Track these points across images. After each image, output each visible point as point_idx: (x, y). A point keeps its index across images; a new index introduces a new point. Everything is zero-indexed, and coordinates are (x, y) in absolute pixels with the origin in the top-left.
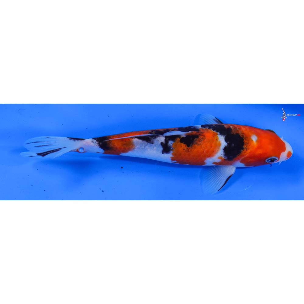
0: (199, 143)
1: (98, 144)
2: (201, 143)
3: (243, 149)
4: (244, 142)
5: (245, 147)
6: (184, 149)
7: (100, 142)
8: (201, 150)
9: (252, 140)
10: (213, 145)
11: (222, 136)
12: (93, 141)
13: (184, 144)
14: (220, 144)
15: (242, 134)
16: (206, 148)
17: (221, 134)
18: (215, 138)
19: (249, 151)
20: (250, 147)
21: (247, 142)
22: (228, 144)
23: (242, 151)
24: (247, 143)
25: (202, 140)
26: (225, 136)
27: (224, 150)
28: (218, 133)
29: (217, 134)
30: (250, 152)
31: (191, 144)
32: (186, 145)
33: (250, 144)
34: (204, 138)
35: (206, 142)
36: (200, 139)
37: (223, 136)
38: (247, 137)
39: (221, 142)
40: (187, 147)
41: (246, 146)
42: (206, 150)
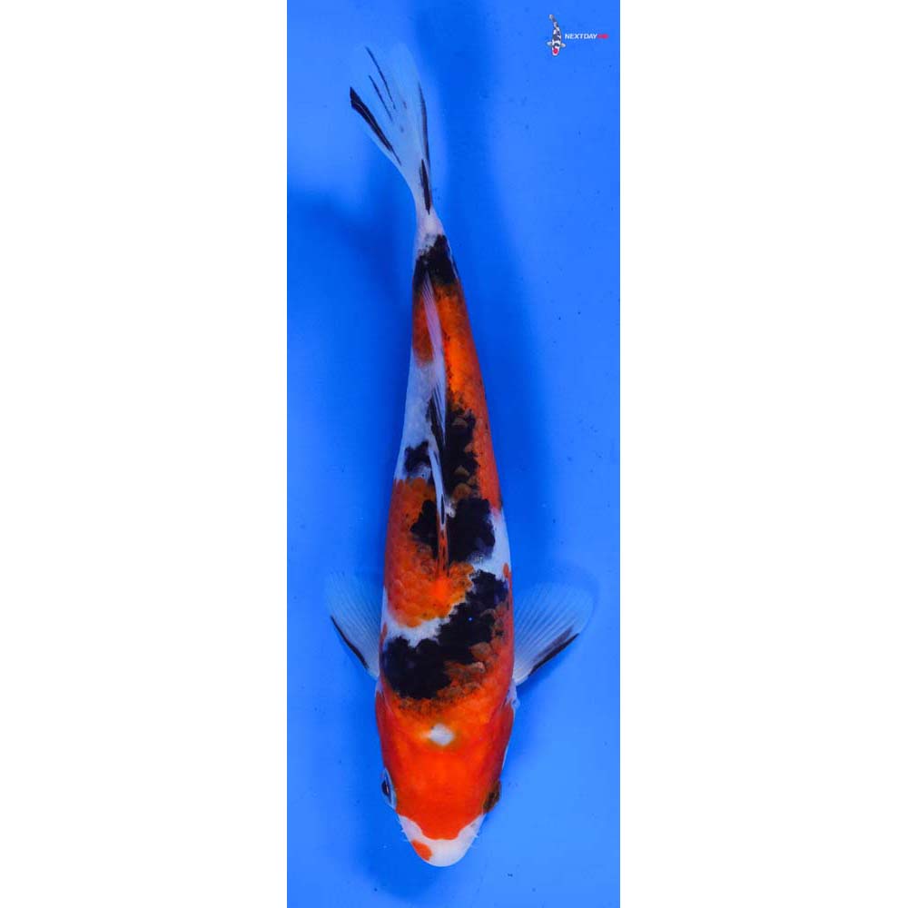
0: (419, 562)
1: (423, 254)
2: (419, 566)
3: (403, 696)
4: (420, 699)
5: (409, 702)
6: (407, 515)
7: (428, 260)
8: (403, 571)
9: (432, 728)
10: (413, 605)
11: (437, 630)
12: (430, 239)
13: (420, 514)
14: (412, 624)
15: (452, 697)
16: (404, 584)
17: (443, 628)
18: (429, 611)
19: (398, 714)
20: (411, 719)
21: (424, 709)
22: (415, 649)
23: (398, 694)
24: (420, 708)
25: (425, 569)
26: (437, 640)
27: (400, 637)
28: (447, 620)
29: (442, 617)
30: (396, 719)
31: (417, 537)
32: (416, 521)
33: (419, 720)
34: (431, 577)
35: (421, 584)
36: (428, 565)
37: (436, 634)
38: (440, 711)
39: (418, 627)
40: (412, 523)
41: (410, 706)
42: (401, 585)
